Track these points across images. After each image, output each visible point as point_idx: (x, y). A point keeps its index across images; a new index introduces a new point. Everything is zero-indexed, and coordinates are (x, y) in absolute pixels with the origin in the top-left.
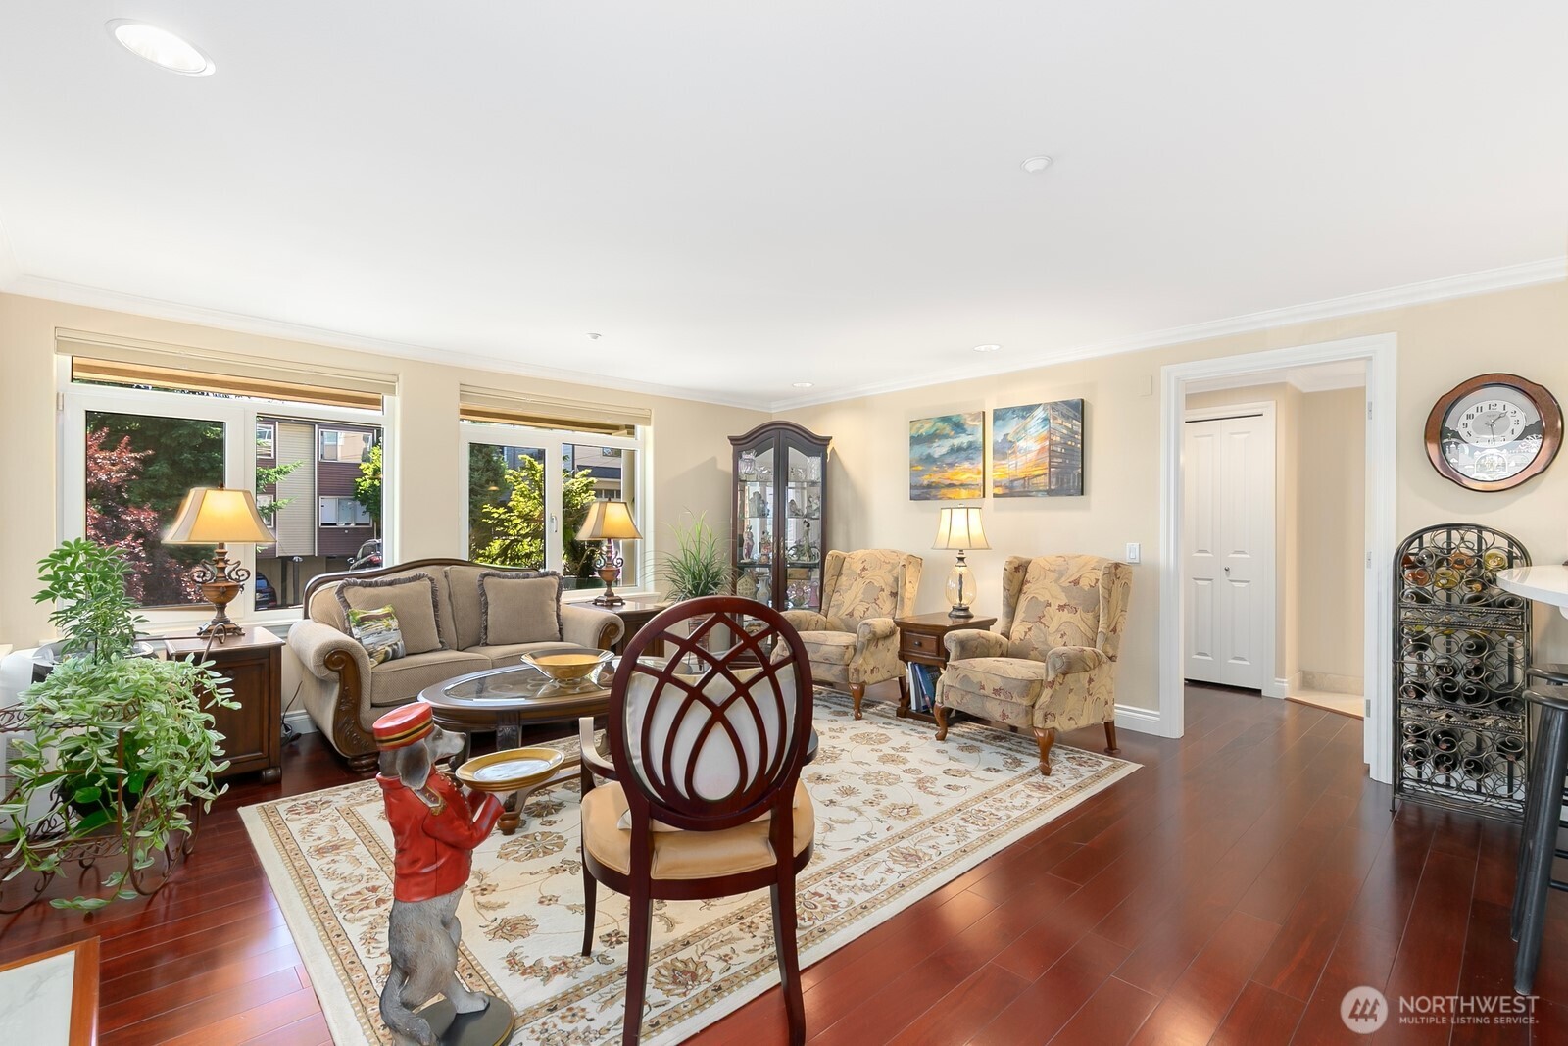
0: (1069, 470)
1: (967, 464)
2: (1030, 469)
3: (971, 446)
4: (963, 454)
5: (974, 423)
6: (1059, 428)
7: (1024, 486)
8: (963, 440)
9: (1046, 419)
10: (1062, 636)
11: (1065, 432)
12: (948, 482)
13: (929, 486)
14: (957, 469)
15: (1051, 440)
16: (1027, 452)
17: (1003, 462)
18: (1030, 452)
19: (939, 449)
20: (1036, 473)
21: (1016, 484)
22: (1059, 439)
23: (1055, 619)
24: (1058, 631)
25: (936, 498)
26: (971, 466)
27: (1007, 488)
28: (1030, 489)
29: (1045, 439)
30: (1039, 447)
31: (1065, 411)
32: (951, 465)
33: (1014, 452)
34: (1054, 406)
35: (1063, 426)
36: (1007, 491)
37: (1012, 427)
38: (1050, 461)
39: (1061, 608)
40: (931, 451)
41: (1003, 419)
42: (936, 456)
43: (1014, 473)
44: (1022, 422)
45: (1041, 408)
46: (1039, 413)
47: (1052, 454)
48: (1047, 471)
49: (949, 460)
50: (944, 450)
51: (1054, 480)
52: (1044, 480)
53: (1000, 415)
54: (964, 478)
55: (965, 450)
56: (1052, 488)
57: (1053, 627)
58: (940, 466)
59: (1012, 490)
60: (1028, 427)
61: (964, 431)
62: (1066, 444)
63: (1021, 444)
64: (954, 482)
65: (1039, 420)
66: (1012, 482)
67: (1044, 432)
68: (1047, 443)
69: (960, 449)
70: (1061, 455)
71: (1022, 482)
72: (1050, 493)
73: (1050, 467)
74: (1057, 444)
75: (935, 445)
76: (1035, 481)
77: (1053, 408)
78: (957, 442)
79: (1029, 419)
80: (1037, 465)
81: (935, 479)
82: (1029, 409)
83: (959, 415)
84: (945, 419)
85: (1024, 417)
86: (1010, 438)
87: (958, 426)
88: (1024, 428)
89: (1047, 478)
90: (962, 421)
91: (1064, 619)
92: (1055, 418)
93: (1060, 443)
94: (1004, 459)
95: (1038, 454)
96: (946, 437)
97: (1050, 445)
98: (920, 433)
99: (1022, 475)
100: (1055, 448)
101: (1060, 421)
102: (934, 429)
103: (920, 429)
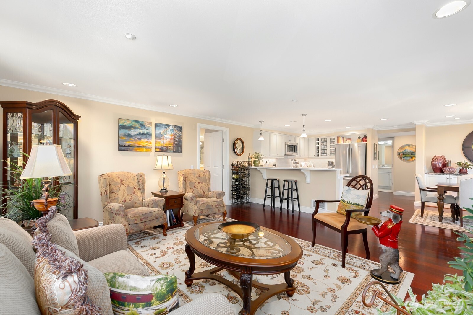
0: (179, 146)
1: (146, 140)
2: (168, 144)
3: (147, 134)
4: (145, 136)
5: (149, 126)
6: (176, 133)
7: (166, 149)
8: (144, 131)
9: (173, 130)
10: (202, 190)
11: (178, 134)
12: (138, 145)
13: (129, 146)
14: (142, 141)
15: (174, 136)
16: (167, 139)
17: (159, 141)
18: (168, 139)
19: (133, 132)
20: (170, 145)
21: (163, 148)
22: (176, 136)
23: (199, 186)
24: (200, 189)
25: (132, 151)
26: (148, 141)
27: (161, 149)
28: (168, 150)
29: (173, 136)
30: (171, 138)
31: (178, 129)
32: (139, 139)
33: (163, 138)
34: (175, 126)
35: (177, 133)
36: (161, 150)
37: (162, 130)
38: (174, 143)
39: (199, 183)
40: (130, 132)
41: (160, 127)
42: (132, 134)
43: (163, 145)
44: (166, 129)
45: (171, 126)
46: (171, 128)
47: (174, 141)
48: (173, 145)
49: (139, 137)
50: (136, 133)
51: (175, 148)
52: (172, 148)
53: (156, 125)
54: (145, 144)
55: (145, 134)
56: (174, 150)
57: (199, 188)
58: (134, 139)
59: (163, 150)
60: (168, 131)
61: (145, 128)
62: (178, 138)
63: (165, 136)
64: (140, 145)
65: (171, 130)
66: (162, 147)
67: (172, 133)
68: (173, 137)
69: (143, 134)
70: (177, 141)
71: (165, 148)
72: (174, 151)
73: (174, 144)
74: (176, 138)
75: (132, 130)
76: (170, 148)
77: (175, 127)
78: (142, 131)
79: (168, 129)
80: (170, 143)
81: (131, 143)
82: (168, 126)
83: (143, 121)
84: (137, 122)
85: (166, 128)
86: (162, 133)
87: (143, 126)
88: (166, 131)
89: (173, 147)
90: (144, 124)
91: (201, 186)
92: (175, 130)
93: (177, 138)
94: (160, 140)
95: (170, 140)
96: (137, 128)
97: (174, 138)
98: (124, 124)
99: (166, 146)
100: (175, 139)
101: (177, 131)
102: (132, 124)
103: (125, 123)
